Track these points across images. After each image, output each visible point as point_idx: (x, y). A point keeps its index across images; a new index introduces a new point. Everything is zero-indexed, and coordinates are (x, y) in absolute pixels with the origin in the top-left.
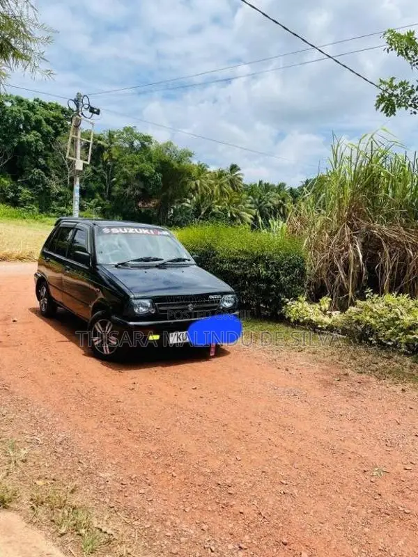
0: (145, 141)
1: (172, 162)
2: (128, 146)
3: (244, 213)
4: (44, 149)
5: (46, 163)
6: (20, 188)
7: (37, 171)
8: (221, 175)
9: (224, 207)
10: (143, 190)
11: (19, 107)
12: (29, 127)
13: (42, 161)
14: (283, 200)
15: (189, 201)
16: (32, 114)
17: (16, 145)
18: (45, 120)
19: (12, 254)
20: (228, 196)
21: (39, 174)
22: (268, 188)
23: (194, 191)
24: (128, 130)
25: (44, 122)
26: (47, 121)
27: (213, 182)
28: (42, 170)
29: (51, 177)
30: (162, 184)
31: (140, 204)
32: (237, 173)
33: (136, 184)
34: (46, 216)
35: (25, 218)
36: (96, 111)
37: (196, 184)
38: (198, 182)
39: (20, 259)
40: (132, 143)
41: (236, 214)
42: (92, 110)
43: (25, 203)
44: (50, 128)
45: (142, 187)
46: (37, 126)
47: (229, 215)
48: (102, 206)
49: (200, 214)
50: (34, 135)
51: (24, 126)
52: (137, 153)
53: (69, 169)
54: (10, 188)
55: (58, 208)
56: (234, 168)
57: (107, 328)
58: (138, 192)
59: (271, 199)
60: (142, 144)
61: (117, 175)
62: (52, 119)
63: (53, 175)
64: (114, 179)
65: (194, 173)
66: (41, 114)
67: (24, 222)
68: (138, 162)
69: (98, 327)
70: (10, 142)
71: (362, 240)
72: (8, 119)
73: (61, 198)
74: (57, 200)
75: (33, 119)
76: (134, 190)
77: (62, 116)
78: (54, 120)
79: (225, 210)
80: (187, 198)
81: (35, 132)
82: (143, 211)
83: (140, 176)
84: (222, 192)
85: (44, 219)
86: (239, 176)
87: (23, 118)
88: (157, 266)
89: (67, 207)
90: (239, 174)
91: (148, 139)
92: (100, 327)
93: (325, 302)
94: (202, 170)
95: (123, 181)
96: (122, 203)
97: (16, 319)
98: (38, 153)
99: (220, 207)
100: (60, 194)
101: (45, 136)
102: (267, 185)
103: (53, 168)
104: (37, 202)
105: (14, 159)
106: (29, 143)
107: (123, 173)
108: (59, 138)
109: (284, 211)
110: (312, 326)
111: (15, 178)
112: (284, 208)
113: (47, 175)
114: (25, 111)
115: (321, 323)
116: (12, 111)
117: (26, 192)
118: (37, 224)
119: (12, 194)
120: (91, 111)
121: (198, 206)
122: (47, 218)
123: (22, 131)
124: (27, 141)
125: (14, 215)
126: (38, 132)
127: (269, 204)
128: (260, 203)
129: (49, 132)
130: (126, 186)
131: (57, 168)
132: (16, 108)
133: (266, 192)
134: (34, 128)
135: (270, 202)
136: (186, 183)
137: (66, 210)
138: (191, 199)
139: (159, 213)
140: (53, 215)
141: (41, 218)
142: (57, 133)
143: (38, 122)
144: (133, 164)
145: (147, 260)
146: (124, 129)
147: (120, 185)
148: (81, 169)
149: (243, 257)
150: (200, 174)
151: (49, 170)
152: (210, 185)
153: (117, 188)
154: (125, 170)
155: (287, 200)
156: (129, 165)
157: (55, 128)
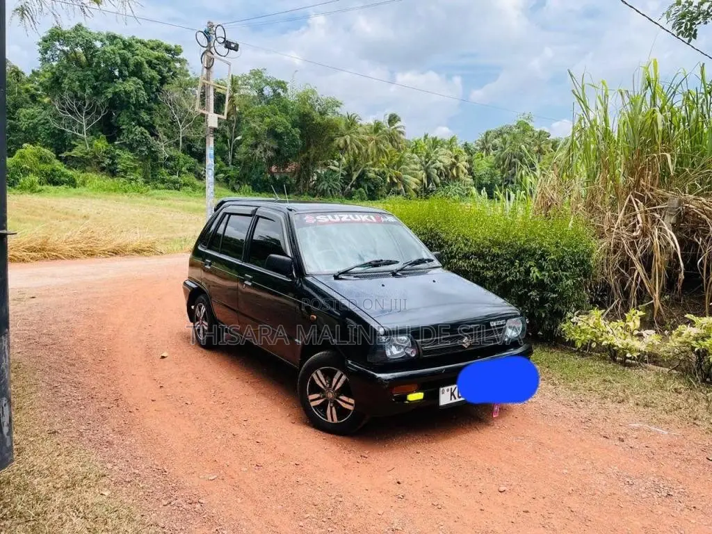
0: (279, 87)
1: (314, 114)
2: (256, 94)
3: (408, 177)
4: (148, 100)
5: (151, 118)
6: (118, 152)
7: (139, 129)
8: (377, 128)
9: (382, 170)
10: (277, 152)
11: (112, 47)
12: (127, 73)
13: (145, 116)
14: (456, 158)
15: (337, 164)
16: (129, 55)
17: (110, 96)
18: (147, 62)
19: (126, 246)
20: (387, 155)
21: (142, 134)
22: (436, 143)
23: (343, 150)
24: (256, 74)
25: (146, 66)
26: (150, 63)
27: (366, 137)
28: (146, 129)
29: (158, 136)
30: (300, 142)
31: (273, 169)
32: (396, 125)
33: (267, 143)
34: (153, 189)
35: (126, 192)
36: (233, 46)
37: (346, 141)
38: (348, 138)
39: (139, 251)
40: (262, 90)
41: (397, 178)
42: (227, 45)
43: (125, 172)
44: (154, 73)
45: (276, 147)
46: (137, 71)
47: (388, 180)
48: (225, 172)
49: (351, 180)
50: (134, 82)
51: (120, 72)
52: (268, 103)
53: (181, 126)
54: (105, 152)
55: (168, 178)
56: (393, 119)
57: (335, 380)
58: (270, 154)
59: (440, 158)
60: (274, 91)
61: (243, 133)
62: (155, 61)
63: (160, 135)
64: (239, 138)
65: (342, 126)
66: (142, 55)
67: (126, 197)
68: (270, 114)
69: (319, 378)
70: (102, 94)
71: (673, 220)
72: (99, 63)
73: (171, 164)
74: (166, 167)
75: (132, 62)
76: (265, 151)
77: (168, 56)
78: (158, 62)
79: (384, 173)
80: (334, 159)
81: (135, 79)
82: (278, 177)
83: (272, 133)
84: (379, 150)
85: (151, 192)
86: (399, 129)
87: (119, 61)
88: (394, 274)
89: (179, 176)
90: (398, 127)
91: (282, 85)
92: (322, 379)
93: (634, 317)
94: (351, 123)
95: (250, 141)
96: (251, 168)
97: (164, 355)
98: (139, 106)
99: (377, 169)
100: (170, 159)
101: (148, 84)
102: (434, 140)
103: (160, 126)
104: (140, 170)
105: (109, 116)
106: (127, 94)
107: (251, 128)
108: (166, 87)
109: (457, 173)
110: (612, 354)
111: (111, 140)
112: (458, 168)
113: (152, 134)
114: (122, 51)
115: (630, 350)
116: (104, 52)
117: (125, 158)
118: (143, 198)
119: (108, 161)
120: (226, 47)
121: (349, 170)
122: (156, 191)
123: (116, 77)
124: (125, 91)
125: (112, 188)
126: (139, 78)
127: (438, 164)
128: (427, 162)
129: (153, 78)
130: (255, 146)
131: (164, 126)
132: (109, 49)
133: (435, 149)
134: (133, 74)
135: (440, 162)
136: (332, 140)
137: (180, 180)
138: (339, 160)
139: (298, 181)
140: (161, 186)
141: (148, 190)
142: (163, 81)
143: (139, 65)
144: (262, 117)
145: (377, 264)
146: (251, 73)
147: (247, 145)
148: (216, 125)
149: (495, 250)
150: (349, 128)
151: (154, 128)
152: (363, 141)
153: (243, 149)
154: (253, 125)
155: (461, 158)
156: (257, 119)
157: (160, 72)
